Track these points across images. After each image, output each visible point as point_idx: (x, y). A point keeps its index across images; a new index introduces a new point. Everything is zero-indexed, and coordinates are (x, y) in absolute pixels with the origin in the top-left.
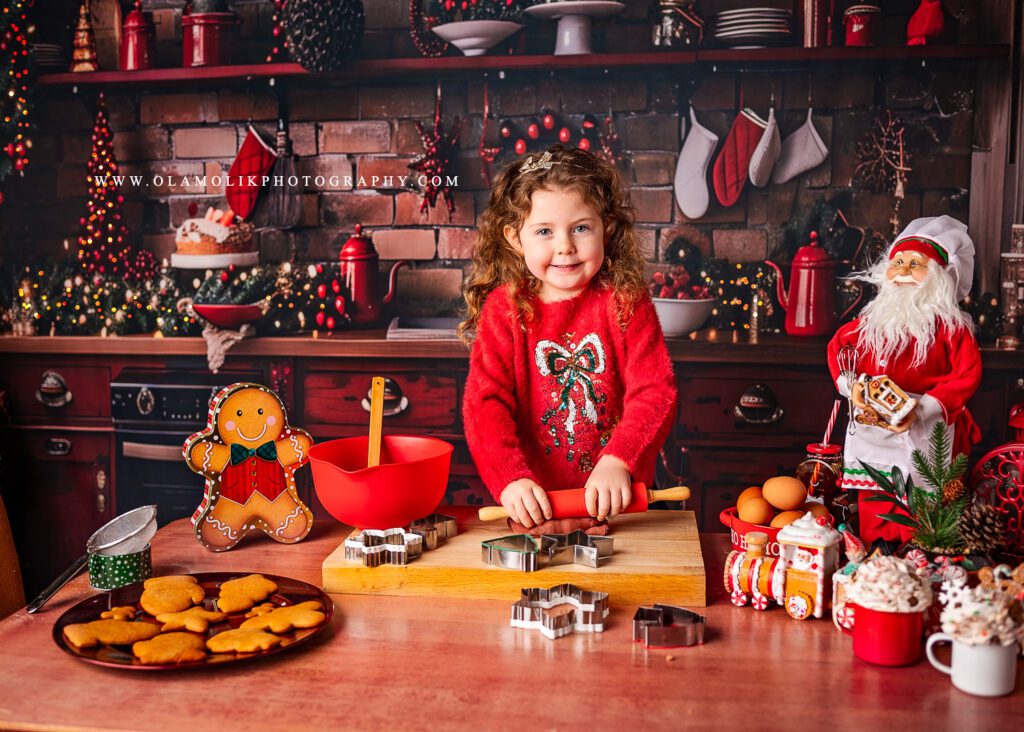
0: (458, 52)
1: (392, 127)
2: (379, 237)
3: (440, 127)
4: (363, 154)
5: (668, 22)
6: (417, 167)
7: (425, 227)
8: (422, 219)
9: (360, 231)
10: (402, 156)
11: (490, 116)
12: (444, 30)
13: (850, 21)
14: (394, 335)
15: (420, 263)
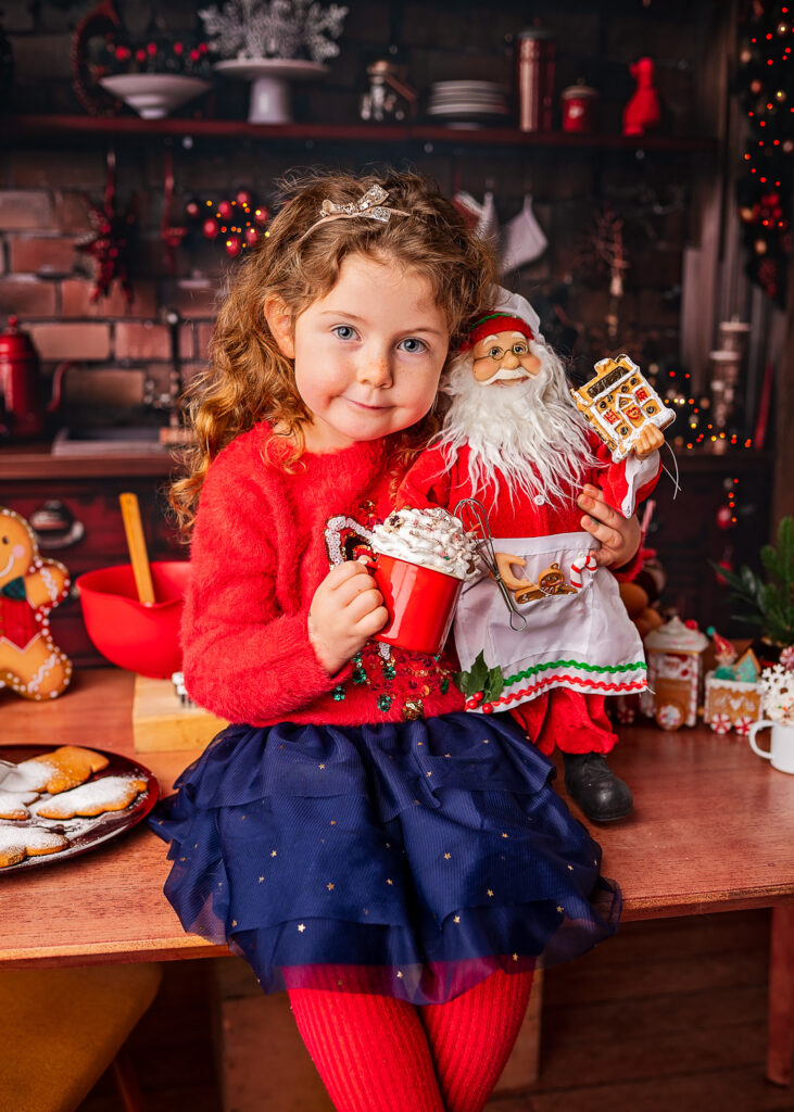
0: (133, 112)
1: (52, 199)
2: (41, 333)
3: (114, 202)
4: (17, 232)
5: (378, 94)
6: (86, 249)
7: (98, 320)
8: (93, 311)
9: (16, 324)
10: (67, 234)
11: (174, 190)
12: (117, 84)
13: (568, 105)
14: (63, 450)
15: (93, 364)
